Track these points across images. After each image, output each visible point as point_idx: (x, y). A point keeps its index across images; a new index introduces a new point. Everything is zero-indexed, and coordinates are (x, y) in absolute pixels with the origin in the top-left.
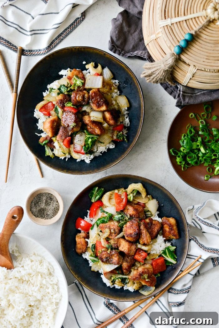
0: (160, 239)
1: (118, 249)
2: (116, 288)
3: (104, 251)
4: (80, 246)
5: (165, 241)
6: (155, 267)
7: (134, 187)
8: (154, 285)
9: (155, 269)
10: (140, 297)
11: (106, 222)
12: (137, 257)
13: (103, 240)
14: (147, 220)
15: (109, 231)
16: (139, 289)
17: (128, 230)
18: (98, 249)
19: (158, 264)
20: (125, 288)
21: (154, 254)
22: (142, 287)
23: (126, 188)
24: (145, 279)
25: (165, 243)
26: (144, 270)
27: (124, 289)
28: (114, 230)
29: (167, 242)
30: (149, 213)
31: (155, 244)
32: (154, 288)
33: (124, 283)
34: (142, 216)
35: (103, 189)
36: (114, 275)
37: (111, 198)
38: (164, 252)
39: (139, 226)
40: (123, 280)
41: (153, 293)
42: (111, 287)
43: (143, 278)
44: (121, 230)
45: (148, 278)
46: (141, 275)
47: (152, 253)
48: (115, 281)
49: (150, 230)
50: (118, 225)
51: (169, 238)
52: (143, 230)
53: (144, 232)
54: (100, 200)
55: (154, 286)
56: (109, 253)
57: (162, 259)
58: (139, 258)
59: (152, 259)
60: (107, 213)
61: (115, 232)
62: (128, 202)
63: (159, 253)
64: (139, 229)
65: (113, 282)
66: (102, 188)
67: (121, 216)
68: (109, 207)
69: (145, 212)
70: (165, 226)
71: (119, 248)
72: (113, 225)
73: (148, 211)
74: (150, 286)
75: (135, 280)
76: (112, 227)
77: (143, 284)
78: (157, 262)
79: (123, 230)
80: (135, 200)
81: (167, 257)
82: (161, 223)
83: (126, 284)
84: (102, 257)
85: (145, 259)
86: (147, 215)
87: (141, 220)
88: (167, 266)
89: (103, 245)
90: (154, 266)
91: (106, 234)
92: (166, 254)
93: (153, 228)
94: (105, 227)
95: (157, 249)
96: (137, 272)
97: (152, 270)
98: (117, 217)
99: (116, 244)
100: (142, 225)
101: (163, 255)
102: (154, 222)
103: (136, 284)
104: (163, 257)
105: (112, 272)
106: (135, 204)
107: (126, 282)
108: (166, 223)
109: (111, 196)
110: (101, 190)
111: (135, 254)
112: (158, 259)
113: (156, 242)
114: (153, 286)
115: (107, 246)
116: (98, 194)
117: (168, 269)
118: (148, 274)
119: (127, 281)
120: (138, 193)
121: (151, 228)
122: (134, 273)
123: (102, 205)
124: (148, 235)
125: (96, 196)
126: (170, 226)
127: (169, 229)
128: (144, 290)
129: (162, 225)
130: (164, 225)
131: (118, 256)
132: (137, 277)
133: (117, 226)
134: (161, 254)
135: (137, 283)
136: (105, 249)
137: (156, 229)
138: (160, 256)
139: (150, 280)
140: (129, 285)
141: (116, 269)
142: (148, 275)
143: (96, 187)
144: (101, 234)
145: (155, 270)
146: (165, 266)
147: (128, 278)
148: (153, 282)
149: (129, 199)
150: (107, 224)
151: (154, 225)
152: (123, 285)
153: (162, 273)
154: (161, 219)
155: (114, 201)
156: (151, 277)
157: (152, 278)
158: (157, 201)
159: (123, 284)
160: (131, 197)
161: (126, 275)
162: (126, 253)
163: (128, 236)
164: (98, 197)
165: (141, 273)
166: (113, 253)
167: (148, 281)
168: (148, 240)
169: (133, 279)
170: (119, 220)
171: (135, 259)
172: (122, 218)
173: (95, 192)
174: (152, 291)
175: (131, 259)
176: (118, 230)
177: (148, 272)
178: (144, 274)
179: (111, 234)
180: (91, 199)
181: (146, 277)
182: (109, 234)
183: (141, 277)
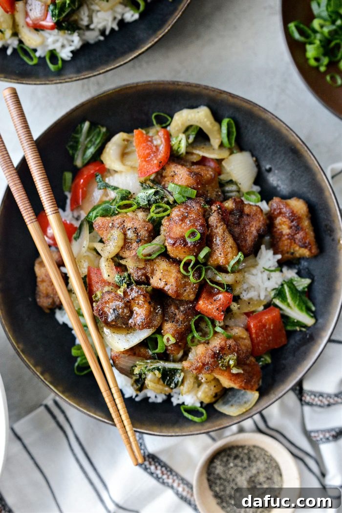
0: (268, 258)
1: (147, 283)
2: (150, 400)
3: (109, 292)
4: (47, 289)
5: (281, 264)
6: (256, 333)
7: (189, 117)
8: (256, 387)
9: (255, 341)
10: (219, 422)
11: (114, 214)
12: (203, 305)
13: (106, 263)
14: (229, 204)
15: (122, 236)
16: (213, 400)
17: (174, 230)
18: (95, 289)
19: (264, 326)
20: (175, 401)
21: (251, 299)
22: (223, 395)
23: (164, 122)
24: (228, 367)
25: (281, 271)
26: (226, 344)
27: (172, 403)
28: (136, 231)
29: (285, 269)
30: (234, 188)
31: (254, 271)
32: (256, 395)
33: (170, 385)
34: (212, 194)
35: (104, 130)
36: (142, 361)
37: (127, 151)
38: (280, 293)
39: (206, 215)
40: (168, 375)
41: (255, 408)
42: (137, 399)
43: (222, 366)
44: (155, 229)
45: (239, 363)
46: (217, 356)
47: (245, 296)
48: (145, 379)
49: (237, 230)
50: (145, 218)
51: (292, 254)
52: (216, 226)
53: (219, 230)
54: (97, 158)
55: (257, 390)
56: (122, 294)
57: (275, 313)
58: (210, 307)
59: (248, 314)
60: (115, 188)
61: (137, 236)
62: (174, 157)
63: (266, 296)
64: (207, 225)
65: (140, 383)
66: (103, 126)
67: (153, 191)
68: (121, 172)
69: (222, 185)
70: (279, 220)
71: (152, 281)
72: (133, 219)
73: (231, 182)
74: (244, 389)
75: (200, 372)
76: (128, 225)
77: (226, 383)
78: (260, 321)
79: (162, 232)
80: (192, 154)
81: (288, 305)
82: (266, 214)
83: (176, 385)
84: (102, 309)
85: (228, 311)
86: (228, 192)
87: (210, 202)
88: (290, 334)
89: (105, 276)
90: (254, 331)
91: (111, 248)
92: (284, 298)
93: (245, 225)
94: (110, 225)
95: (259, 286)
96: (207, 349)
97: (248, 342)
98: (143, 195)
99: (141, 269)
100: (215, 214)
101: (277, 302)
102: (247, 210)
103: (204, 387)
104: (276, 306)
105: (133, 351)
106: (193, 164)
107: (176, 380)
108: (280, 213)
109: (126, 147)
110: (100, 132)
111: (198, 297)
112: (262, 313)
113: (255, 265)
114: (252, 389)
115: (116, 278)
116: (91, 141)
117: (292, 342)
118: (237, 353)
119: (179, 378)
120: (201, 137)
121: (239, 224)
122: (198, 353)
123: (104, 171)
124: (230, 241)
125: (86, 148)
126: (294, 217)
127: (290, 228)
128: (230, 401)
129: (271, 218)
130: (276, 218)
131: (150, 303)
132: (208, 364)
133: (144, 221)
134: (272, 300)
135: (207, 382)
136: (111, 287)
137: (254, 228)
138: (269, 305)
139: (243, 370)
140: (184, 388)
141: (144, 344)
142: (238, 357)
143: (83, 121)
144: (99, 246)
145: (258, 344)
146: (284, 332)
147: (183, 370)
148: (252, 377)
149: (175, 147)
150: (114, 218)
151: (248, 215)
152: (167, 389)
153: (277, 353)
154: (268, 203)
155: (135, 159)
156: (245, 364)
157: (249, 365)
158: (253, 156)
159: (168, 385)
160: (181, 143)
161: (174, 361)
162: (170, 292)
163: (176, 245)
164: (91, 151)
165: (218, 351)
166: (134, 294)
167: (237, 375)
168: (230, 255)
169: (196, 369)
170: (150, 204)
171: (197, 313)
172: (157, 197)
173: (82, 138)
174: (249, 403)
175: (186, 312)
176: (147, 230)
177: (238, 348)
178: (225, 354)
179: (126, 244)
180: (72, 159)
181: (232, 363)
182: (121, 243)
183: (219, 364)
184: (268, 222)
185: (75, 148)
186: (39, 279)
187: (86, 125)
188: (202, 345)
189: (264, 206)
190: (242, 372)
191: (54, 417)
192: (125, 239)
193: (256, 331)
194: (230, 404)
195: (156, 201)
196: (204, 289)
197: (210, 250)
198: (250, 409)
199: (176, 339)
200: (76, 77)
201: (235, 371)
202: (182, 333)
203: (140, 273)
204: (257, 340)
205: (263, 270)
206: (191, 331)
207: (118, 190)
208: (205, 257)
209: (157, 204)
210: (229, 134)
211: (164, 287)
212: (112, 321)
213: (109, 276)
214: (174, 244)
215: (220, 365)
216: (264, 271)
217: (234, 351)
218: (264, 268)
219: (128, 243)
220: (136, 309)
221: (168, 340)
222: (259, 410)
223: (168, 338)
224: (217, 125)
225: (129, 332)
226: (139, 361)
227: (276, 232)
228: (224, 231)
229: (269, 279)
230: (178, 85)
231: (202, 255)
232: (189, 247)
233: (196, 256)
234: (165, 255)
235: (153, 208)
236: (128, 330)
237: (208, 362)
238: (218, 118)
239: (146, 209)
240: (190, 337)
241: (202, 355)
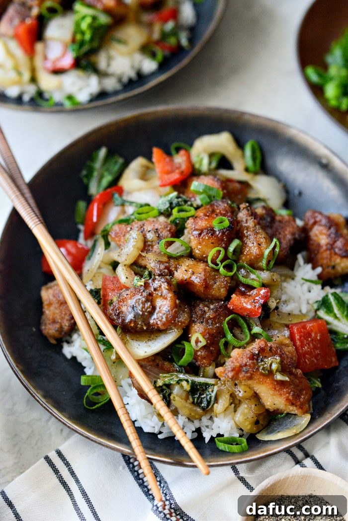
0: (305, 271)
4: (54, 314)
6: (300, 340)
9: (301, 351)
14: (259, 210)
15: (142, 237)
16: (255, 428)
17: (200, 224)
19: (309, 335)
21: (291, 312)
24: (271, 372)
25: (323, 287)
26: (266, 345)
28: (157, 232)
31: (292, 282)
35: (121, 160)
38: (324, 303)
39: (234, 212)
40: (198, 390)
43: (263, 369)
44: (178, 230)
45: (283, 370)
46: (256, 358)
47: (284, 309)
50: (166, 221)
51: (333, 268)
53: (250, 225)
54: (115, 184)
58: (245, 304)
61: (159, 237)
63: (308, 309)
64: (236, 219)
66: (121, 156)
67: (175, 194)
70: (314, 231)
71: (176, 274)
72: (153, 222)
73: (260, 200)
75: (237, 375)
76: (148, 227)
78: (304, 329)
79: (186, 233)
81: (335, 316)
83: (209, 403)
84: (119, 309)
88: (342, 354)
89: (123, 279)
91: (130, 249)
92: (330, 310)
93: (277, 229)
94: (128, 229)
95: (299, 297)
97: (291, 349)
98: (164, 200)
99: (163, 263)
100: (244, 211)
101: (322, 314)
102: (278, 218)
103: (243, 407)
107: (208, 396)
109: (145, 174)
110: (117, 162)
112: (307, 323)
113: (292, 277)
115: (135, 280)
116: (107, 169)
118: (280, 356)
119: (211, 393)
120: (224, 163)
125: (102, 177)
126: (331, 223)
127: (329, 236)
129: (305, 231)
132: (246, 365)
133: (166, 223)
137: (288, 232)
139: (289, 378)
140: (218, 406)
142: (281, 361)
143: (98, 148)
145: (304, 355)
146: (334, 350)
147: (216, 385)
148: (300, 392)
149: (197, 165)
150: (133, 224)
151: (280, 222)
157: (295, 376)
158: (279, 181)
160: (203, 161)
163: (202, 235)
164: (107, 179)
165: (257, 352)
166: (156, 284)
167: (282, 383)
168: (264, 245)
169: (232, 370)
170: (171, 207)
171: (231, 312)
172: (180, 200)
173: (98, 165)
175: (217, 310)
176: (170, 231)
177: (280, 351)
178: (265, 357)
179: (146, 246)
180: (86, 188)
181: (274, 367)
182: (140, 245)
183: (259, 367)
185: (89, 175)
186: (45, 303)
187: (103, 152)
189: (299, 222)
190: (287, 379)
192: (145, 241)
193: (300, 337)
194: (276, 432)
195: (178, 204)
196: (235, 286)
197: (241, 244)
199: (207, 339)
201: (279, 377)
202: (213, 334)
203: (162, 267)
204: (302, 350)
205: (303, 281)
206: (224, 336)
207: (134, 204)
208: (234, 251)
209: (180, 207)
210: (254, 158)
211: (190, 277)
212: (131, 321)
213: (127, 278)
214: (200, 234)
215: (261, 368)
216: (303, 283)
217: (276, 354)
218: (303, 279)
219: (149, 245)
220: (159, 303)
221: (197, 341)
223: (198, 337)
224: (239, 152)
225: (151, 339)
226: (162, 373)
227: (313, 244)
228: (255, 226)
229: (310, 291)
231: (231, 248)
232: (217, 235)
233: (226, 249)
235: (175, 211)
236: (150, 337)
237: (246, 363)
239: (167, 214)
240: (223, 340)
241: (238, 356)
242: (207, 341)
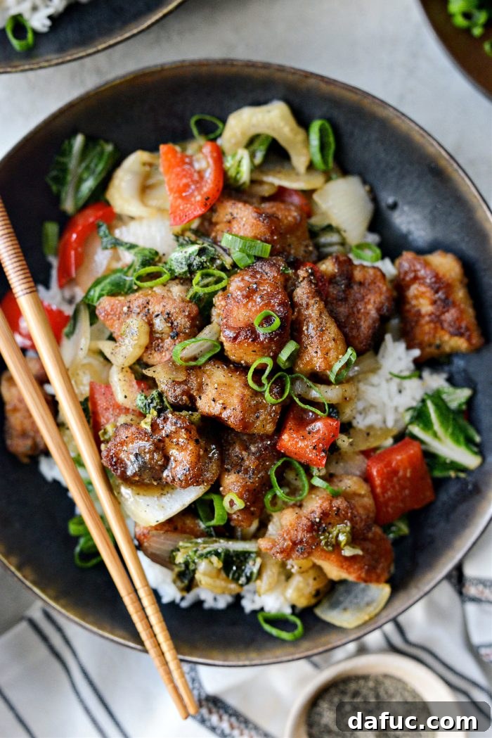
0: (397, 356)
1: (194, 408)
2: (207, 606)
3: (126, 425)
4: (22, 423)
5: (420, 365)
6: (383, 486)
7: (254, 120)
8: (386, 576)
9: (381, 499)
10: (323, 639)
11: (131, 291)
12: (288, 440)
13: (121, 376)
14: (328, 267)
15: (146, 328)
16: (313, 601)
17: (235, 314)
18: (103, 420)
19: (395, 472)
20: (248, 605)
21: (371, 427)
22: (329, 591)
23: (210, 131)
24: (337, 546)
25: (420, 377)
26: (331, 507)
27: (242, 609)
28: (169, 318)
29: (426, 374)
30: (334, 238)
31: (374, 379)
32: (386, 590)
33: (238, 579)
34: (298, 250)
35: (109, 148)
36: (189, 540)
37: (151, 182)
38: (420, 415)
39: (288, 286)
41: (384, 614)
42: (184, 604)
43: (327, 544)
44: (202, 314)
45: (354, 540)
46: (316, 528)
47: (361, 423)
48: (194, 571)
49: (343, 310)
50: (183, 295)
51: (438, 347)
52: (307, 305)
53: (313, 312)
54: (99, 197)
55: (387, 582)
56: (149, 428)
57: (413, 450)
58: (301, 444)
59: (367, 454)
60: (131, 247)
61: (172, 327)
62: (230, 189)
63: (396, 421)
64: (291, 304)
65: (187, 578)
66: (107, 141)
67: (195, 248)
68: (141, 218)
69: (314, 234)
70: (414, 290)
71: (200, 403)
72: (163, 297)
73: (329, 228)
74: (366, 581)
75: (289, 556)
76: (156, 308)
77: (334, 572)
78: (389, 464)
79: (215, 319)
80: (261, 183)
81: (435, 435)
82: (392, 281)
83: (249, 580)
84: (116, 454)
85: (332, 451)
86: (325, 245)
87: (295, 265)
88: (439, 484)
89: (120, 398)
90: (378, 482)
91: (129, 347)
92: (427, 425)
93: (356, 301)
94: (125, 309)
95: (384, 405)
96: (299, 517)
97: (368, 501)
98: (179, 257)
99: (179, 383)
100: (304, 284)
101: (416, 430)
102: (358, 275)
103: (297, 580)
104: (414, 437)
105: (173, 525)
106: (264, 199)
107: (248, 572)
108: (416, 279)
109: (147, 176)
110: (102, 153)
111: (280, 429)
112: (390, 451)
113: (375, 370)
114: (378, 581)
115: (138, 400)
116: (87, 168)
117: (444, 497)
118: (351, 520)
119: (252, 567)
120: (276, 154)
121: (345, 300)
122: (284, 524)
123: (112, 218)
124: (333, 330)
125: (81, 181)
126: (440, 284)
127: (434, 303)
128: (342, 603)
129: (399, 287)
130: (408, 286)
131: (197, 442)
132: (301, 542)
133: (183, 301)
134: (406, 428)
135: (302, 572)
136: (130, 417)
137: (371, 305)
138: (402, 437)
139: (363, 550)
140: (262, 584)
141: (191, 511)
142: (353, 528)
143: (73, 134)
144: (107, 347)
145: (386, 504)
146: (429, 481)
147: (259, 553)
148: (377, 561)
149: (232, 173)
150: (132, 297)
151: (361, 284)
152: (233, 586)
153: (417, 517)
154: (393, 261)
155: (164, 196)
156: (365, 539)
157: (372, 541)
158: (365, 182)
159: (236, 580)
160: (241, 165)
161: (244, 538)
162: (232, 422)
163: (239, 340)
164: (89, 185)
165: (318, 520)
166: (169, 428)
167: (353, 559)
168: (332, 354)
169: (281, 552)
170: (191, 271)
171: (280, 455)
172: (204, 258)
173: (73, 163)
174: (375, 604)
175: (261, 455)
176: (188, 316)
177: (352, 513)
178: (330, 524)
179: (153, 340)
180: (57, 200)
181: (342, 538)
182: (145, 340)
183: (321, 541)
184: (395, 294)
185: (61, 181)
186: (8, 407)
187: (79, 141)
188: (291, 510)
189: (388, 267)
190: (360, 552)
191: (45, 639)
192: (152, 332)
193: (382, 481)
194: (342, 606)
195: (202, 266)
196: (290, 414)
197: (298, 347)
198: (377, 615)
199: (246, 500)
200: (57, 59)
201: (348, 552)
202: (255, 490)
203: (178, 391)
204: (384, 497)
205: (390, 376)
206: (271, 487)
207: (136, 250)
208: (289, 359)
209: (205, 271)
210: (323, 147)
211: (221, 413)
212: (135, 474)
213: (126, 397)
214: (235, 338)
215: (323, 542)
216: (391, 379)
217: (346, 518)
218: (391, 373)
219: (158, 339)
220: (173, 452)
221: (232, 503)
222: (392, 616)
223: (232, 500)
224: (301, 134)
225: (165, 492)
226: (183, 540)
227: (409, 311)
228: (321, 314)
229: (400, 392)
230: (233, 65)
231: (284, 355)
232: (263, 341)
233: (275, 358)
234: (220, 357)
235: (197, 277)
236: (162, 489)
237: (302, 540)
238: (303, 121)
239: (186, 280)
240: (269, 497)
241: (290, 528)
242: (246, 503)
